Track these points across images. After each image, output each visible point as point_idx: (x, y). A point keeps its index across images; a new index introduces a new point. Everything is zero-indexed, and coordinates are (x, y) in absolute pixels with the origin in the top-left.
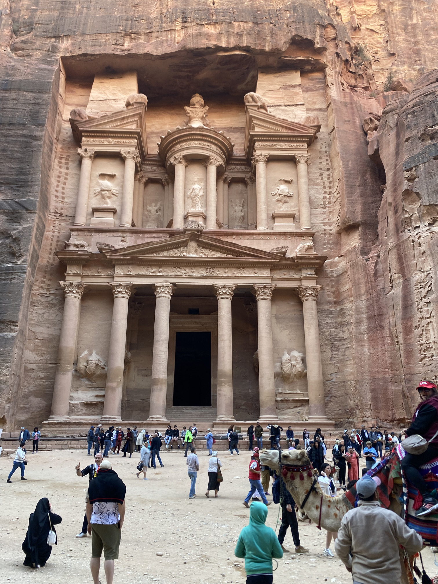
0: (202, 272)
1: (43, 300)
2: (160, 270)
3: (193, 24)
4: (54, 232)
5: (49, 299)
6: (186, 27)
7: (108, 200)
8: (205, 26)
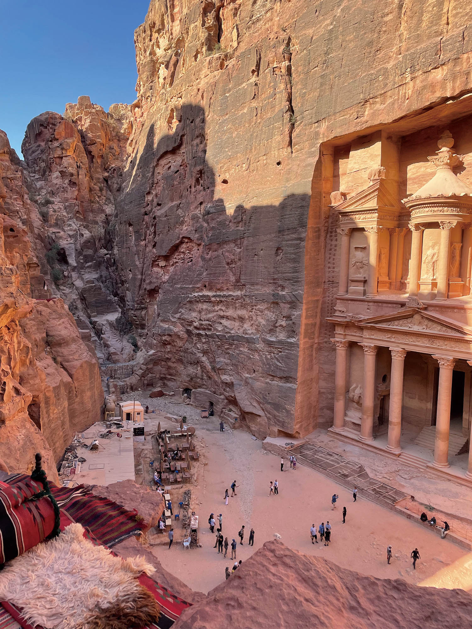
0: (425, 342)
1: (327, 346)
2: (394, 336)
3: (420, 72)
4: (329, 297)
5: (331, 345)
6: (414, 78)
7: (361, 270)
8: (432, 71)
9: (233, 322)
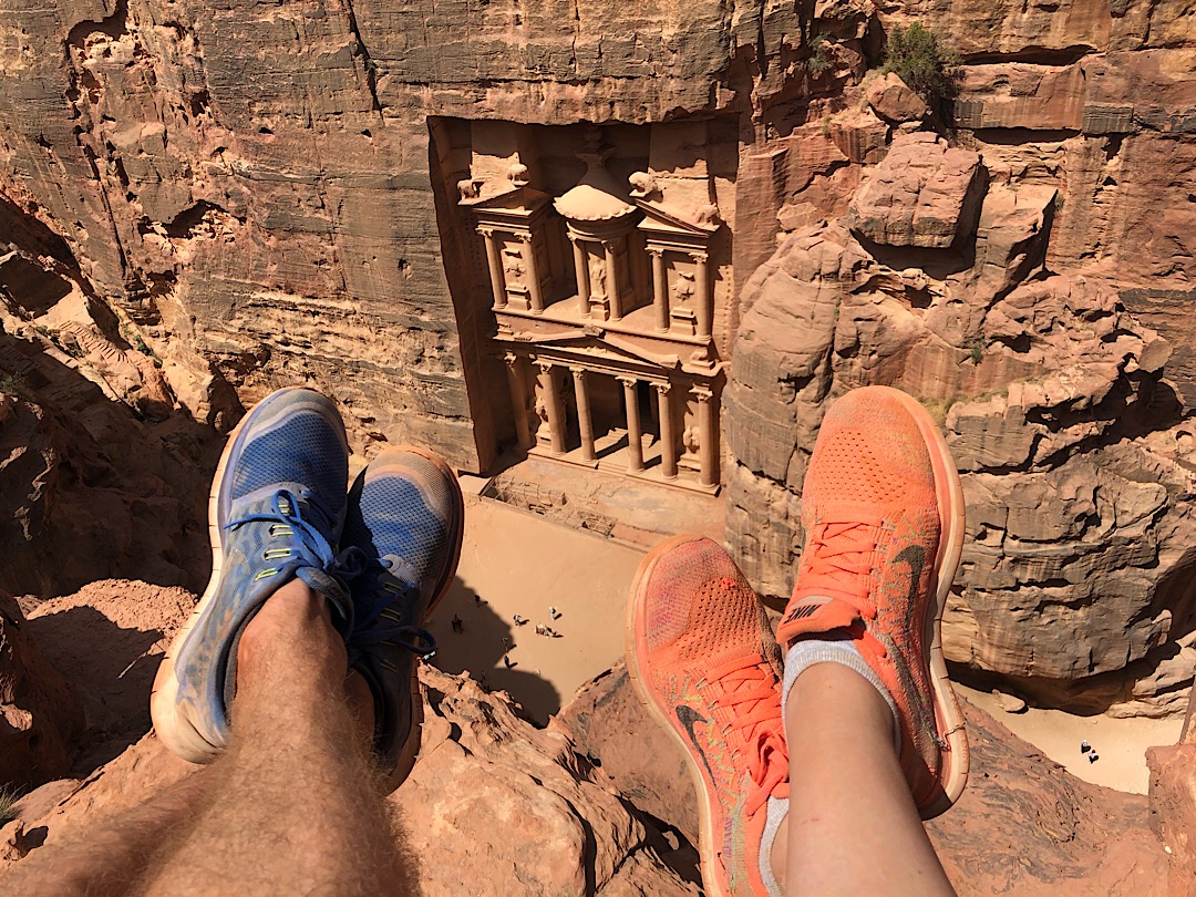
2: (572, 358)
3: (554, 78)
6: (547, 80)
7: (519, 279)
9: (350, 342)
